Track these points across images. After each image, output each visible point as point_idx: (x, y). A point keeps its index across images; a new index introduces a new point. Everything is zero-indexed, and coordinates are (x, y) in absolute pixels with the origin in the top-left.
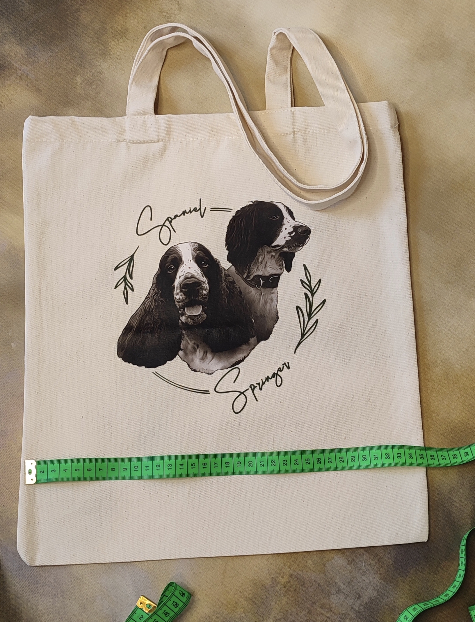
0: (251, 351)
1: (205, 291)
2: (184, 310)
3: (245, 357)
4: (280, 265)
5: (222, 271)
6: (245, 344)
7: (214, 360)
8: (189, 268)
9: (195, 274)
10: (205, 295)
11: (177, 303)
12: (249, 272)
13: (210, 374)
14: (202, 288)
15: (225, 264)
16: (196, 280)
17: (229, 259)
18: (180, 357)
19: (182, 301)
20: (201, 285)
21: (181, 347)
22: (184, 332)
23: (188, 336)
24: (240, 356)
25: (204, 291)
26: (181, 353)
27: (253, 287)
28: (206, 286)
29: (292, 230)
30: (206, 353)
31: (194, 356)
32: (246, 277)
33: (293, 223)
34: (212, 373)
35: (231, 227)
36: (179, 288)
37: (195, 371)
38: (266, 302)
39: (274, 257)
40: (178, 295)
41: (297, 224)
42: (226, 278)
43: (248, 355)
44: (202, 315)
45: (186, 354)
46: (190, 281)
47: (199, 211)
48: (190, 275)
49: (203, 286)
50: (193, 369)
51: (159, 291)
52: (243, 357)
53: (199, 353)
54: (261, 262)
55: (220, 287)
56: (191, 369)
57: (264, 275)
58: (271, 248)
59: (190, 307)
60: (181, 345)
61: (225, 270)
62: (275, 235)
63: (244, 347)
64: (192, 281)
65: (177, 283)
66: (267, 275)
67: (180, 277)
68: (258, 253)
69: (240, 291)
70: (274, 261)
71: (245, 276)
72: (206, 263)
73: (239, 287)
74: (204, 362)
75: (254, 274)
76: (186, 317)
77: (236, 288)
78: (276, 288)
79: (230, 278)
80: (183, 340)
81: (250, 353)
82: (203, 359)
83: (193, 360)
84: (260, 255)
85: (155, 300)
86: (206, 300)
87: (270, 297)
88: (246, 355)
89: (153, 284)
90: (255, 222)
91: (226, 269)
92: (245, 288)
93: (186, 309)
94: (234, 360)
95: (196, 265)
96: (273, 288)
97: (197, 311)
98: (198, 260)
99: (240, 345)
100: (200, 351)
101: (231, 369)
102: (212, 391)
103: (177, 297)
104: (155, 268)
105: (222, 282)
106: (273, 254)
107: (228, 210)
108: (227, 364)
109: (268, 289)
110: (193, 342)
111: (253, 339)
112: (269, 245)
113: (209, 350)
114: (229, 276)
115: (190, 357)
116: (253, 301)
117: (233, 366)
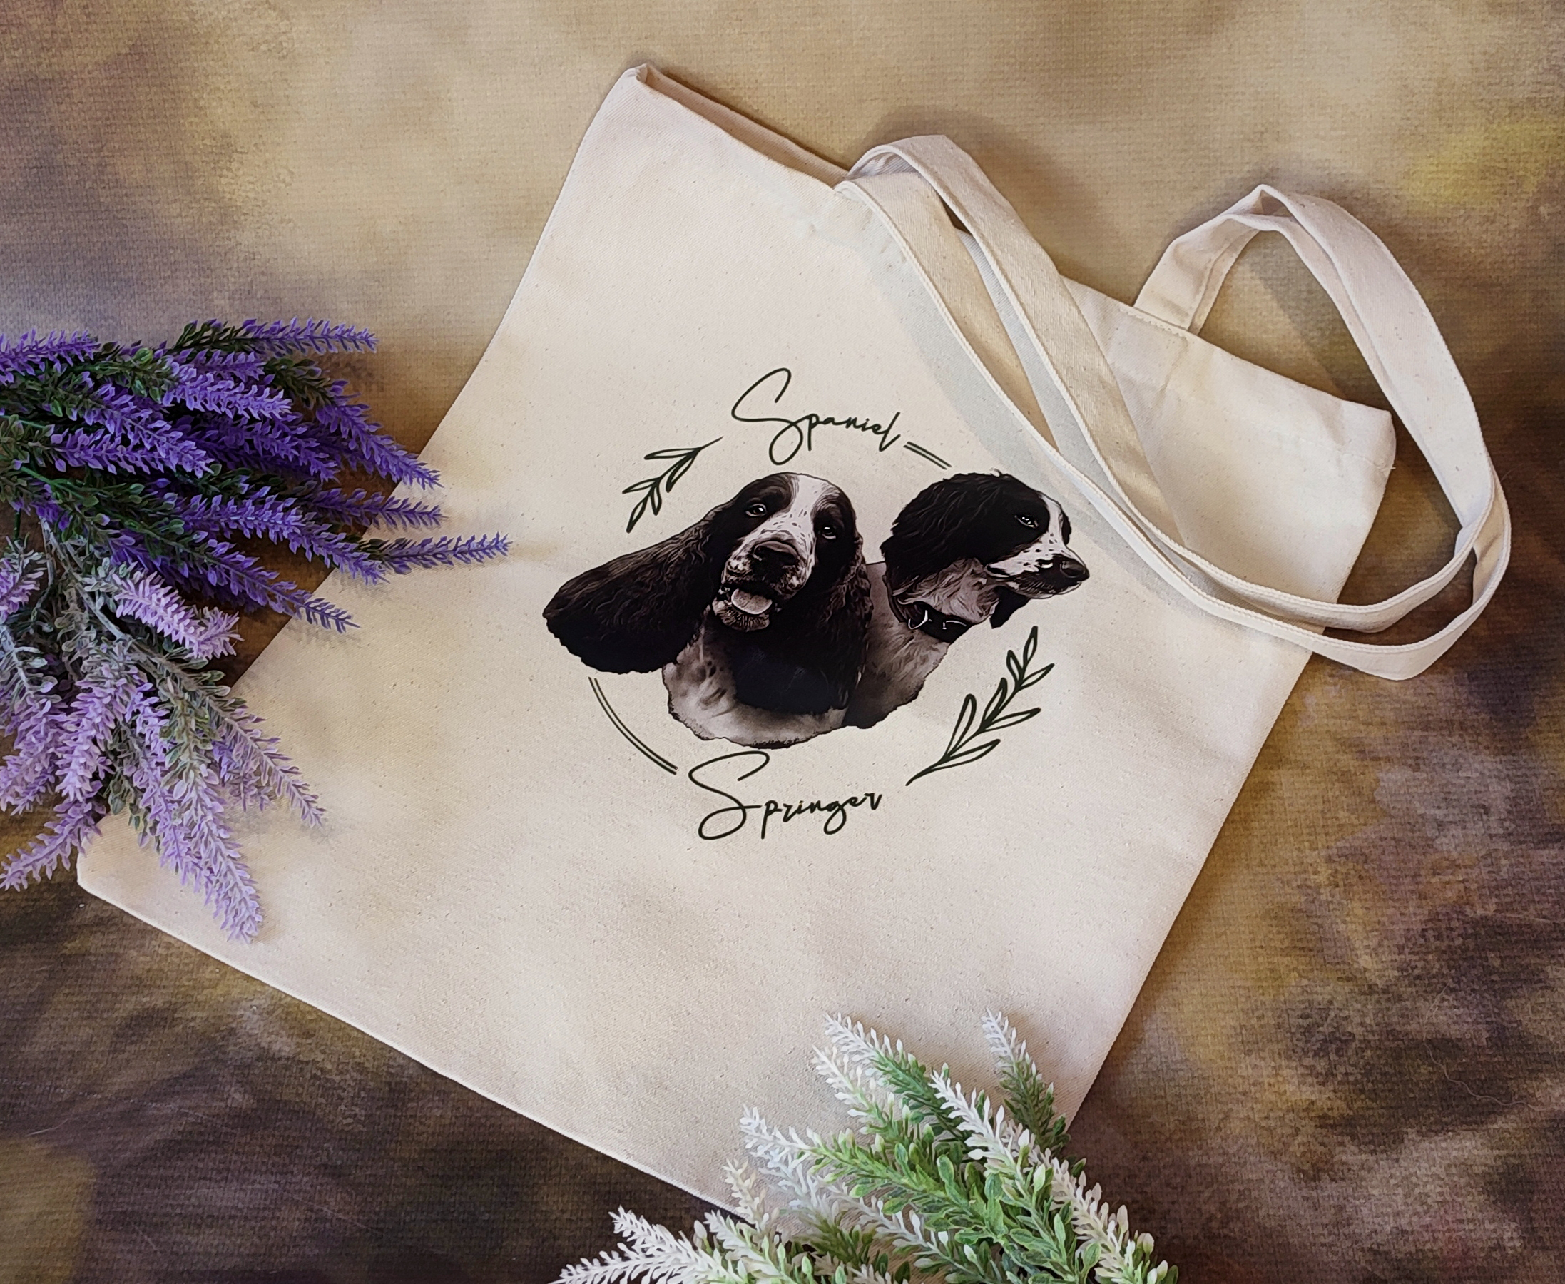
0: (817, 734)
1: (798, 578)
2: (731, 593)
3: (796, 742)
4: (983, 607)
5: (856, 561)
6: (814, 715)
7: (729, 714)
8: (795, 524)
9: (798, 540)
10: (792, 585)
11: (725, 573)
12: (910, 590)
13: (703, 739)
14: (794, 573)
15: (871, 553)
16: (793, 552)
17: (885, 547)
18: (663, 676)
19: (738, 575)
20: (797, 564)
21: (679, 658)
22: (703, 631)
23: (705, 643)
24: (786, 734)
25: (794, 578)
26: (670, 668)
27: (902, 619)
28: (808, 572)
29: (1050, 558)
30: (721, 692)
31: (692, 689)
32: (897, 596)
33: (1060, 547)
34: (708, 739)
35: (926, 497)
36: (748, 549)
37: (676, 717)
38: (909, 658)
39: (981, 588)
40: (738, 561)
41: (1067, 553)
42: (855, 578)
43: (807, 740)
44: (762, 618)
45: (679, 675)
46: (779, 547)
47: (882, 436)
48: (786, 537)
49: (800, 568)
50: (675, 711)
51: (704, 537)
52: (793, 739)
53: (707, 687)
54: (948, 584)
55: (833, 588)
56: (671, 710)
57: (938, 609)
58: (985, 570)
59: (746, 592)
60: (681, 654)
61: (863, 561)
62: (1010, 552)
63: (808, 720)
64: (783, 548)
65: (750, 539)
66: (945, 611)
67: (763, 532)
68: (952, 566)
69: (870, 614)
70: (976, 594)
71: (898, 592)
72: (832, 532)
73: (872, 607)
74: (705, 709)
75: (919, 599)
76: (726, 604)
77: (864, 605)
78: (947, 644)
79: (864, 581)
80: (691, 645)
81: (812, 737)
82: (706, 702)
83: (685, 694)
84: (952, 571)
85: (686, 551)
86: (789, 596)
87: (922, 654)
88: (801, 737)
89: (703, 520)
90: (982, 510)
91: (868, 562)
92: (883, 615)
93: (736, 591)
94: (768, 735)
95: (811, 526)
96: (941, 640)
97: (756, 607)
98: (820, 519)
99: (802, 714)
100: (711, 683)
101: (752, 749)
102: (683, 772)
103: (734, 563)
104: (727, 494)
105: (843, 579)
106: (984, 581)
107: (943, 464)
108: (749, 736)
109: (931, 639)
110: (709, 659)
111: (836, 712)
112: (985, 562)
113: (731, 691)
114: (865, 576)
115: (684, 685)
116: (886, 644)
117: (760, 746)
